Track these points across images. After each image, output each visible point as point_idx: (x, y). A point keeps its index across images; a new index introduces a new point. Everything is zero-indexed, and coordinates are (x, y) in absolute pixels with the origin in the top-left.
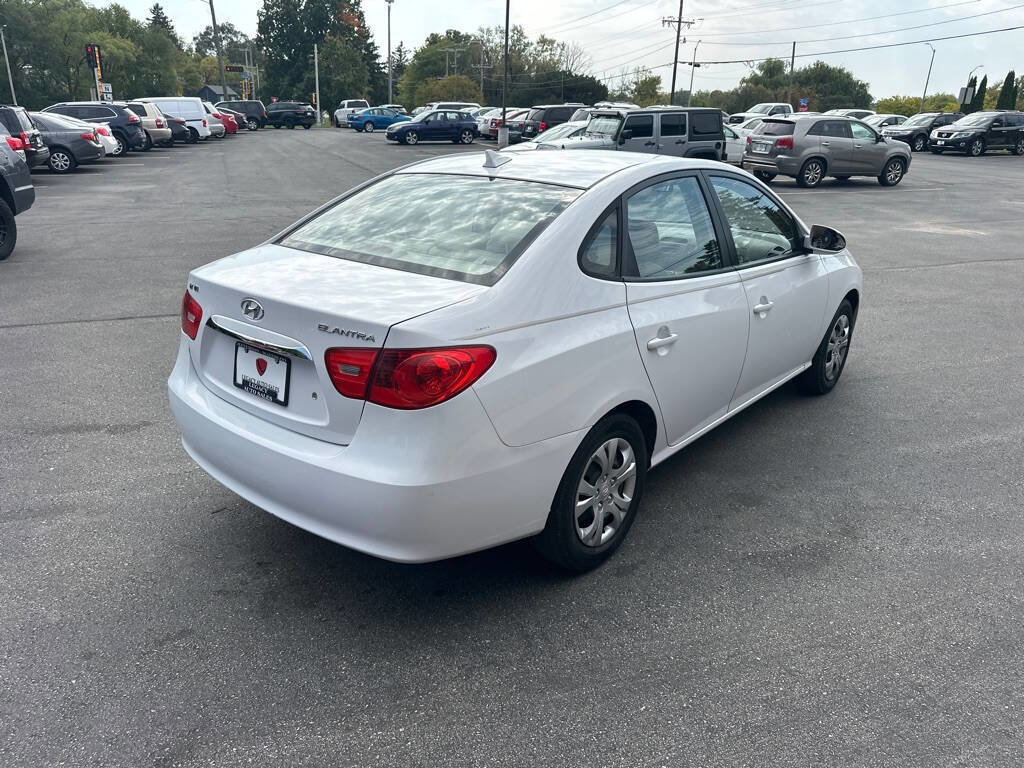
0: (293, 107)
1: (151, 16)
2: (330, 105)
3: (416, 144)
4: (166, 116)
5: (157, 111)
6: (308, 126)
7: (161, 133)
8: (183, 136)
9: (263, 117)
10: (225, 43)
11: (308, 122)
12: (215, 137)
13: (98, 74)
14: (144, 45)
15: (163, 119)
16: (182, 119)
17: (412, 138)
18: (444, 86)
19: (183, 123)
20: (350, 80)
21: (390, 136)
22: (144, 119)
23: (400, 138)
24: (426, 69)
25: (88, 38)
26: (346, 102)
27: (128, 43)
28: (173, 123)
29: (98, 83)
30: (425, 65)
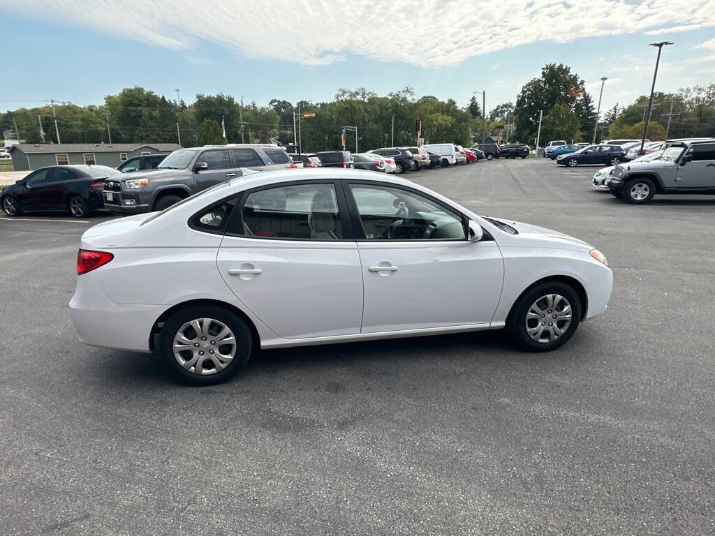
0: (517, 147)
1: (470, 103)
2: (544, 144)
3: (576, 166)
4: (429, 153)
5: (425, 151)
6: (524, 157)
7: (424, 162)
8: (437, 164)
9: (496, 153)
10: (506, 113)
11: (524, 155)
12: (457, 164)
13: (419, 134)
14: (456, 118)
15: (426, 155)
16: (439, 155)
17: (573, 163)
18: (635, 129)
19: (439, 157)
20: (565, 129)
21: (559, 162)
22: (415, 156)
23: (566, 163)
24: (629, 119)
25: (430, 117)
26: (551, 142)
27: (449, 118)
28: (432, 156)
29: (419, 138)
30: (629, 116)
